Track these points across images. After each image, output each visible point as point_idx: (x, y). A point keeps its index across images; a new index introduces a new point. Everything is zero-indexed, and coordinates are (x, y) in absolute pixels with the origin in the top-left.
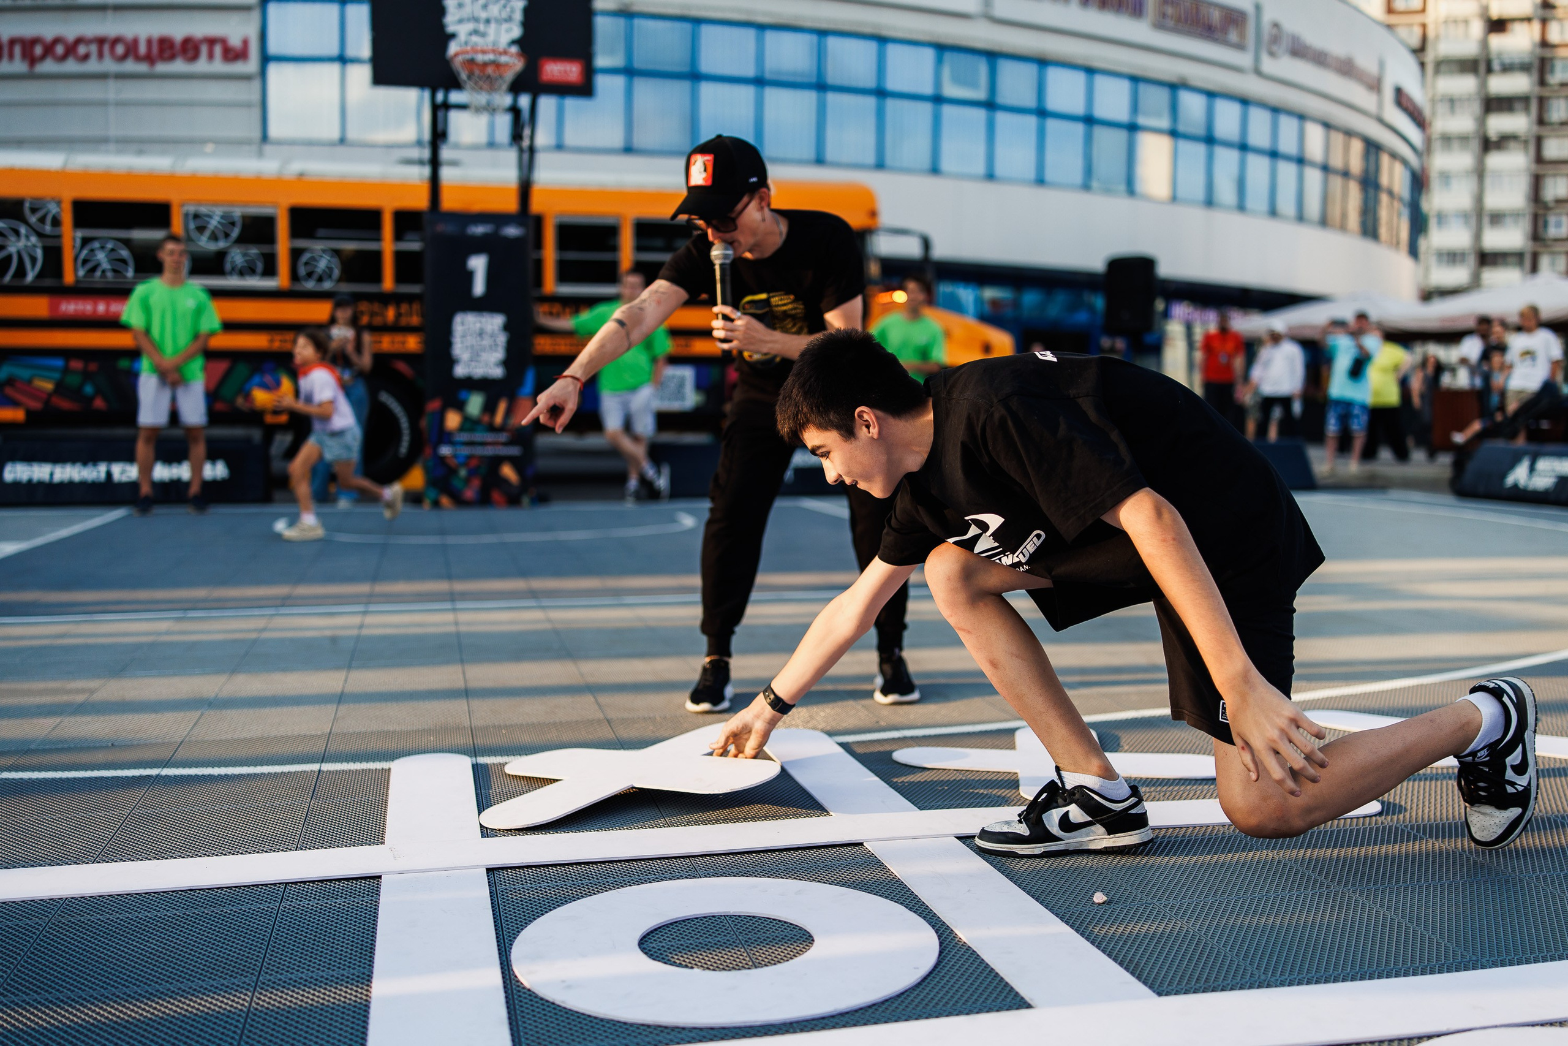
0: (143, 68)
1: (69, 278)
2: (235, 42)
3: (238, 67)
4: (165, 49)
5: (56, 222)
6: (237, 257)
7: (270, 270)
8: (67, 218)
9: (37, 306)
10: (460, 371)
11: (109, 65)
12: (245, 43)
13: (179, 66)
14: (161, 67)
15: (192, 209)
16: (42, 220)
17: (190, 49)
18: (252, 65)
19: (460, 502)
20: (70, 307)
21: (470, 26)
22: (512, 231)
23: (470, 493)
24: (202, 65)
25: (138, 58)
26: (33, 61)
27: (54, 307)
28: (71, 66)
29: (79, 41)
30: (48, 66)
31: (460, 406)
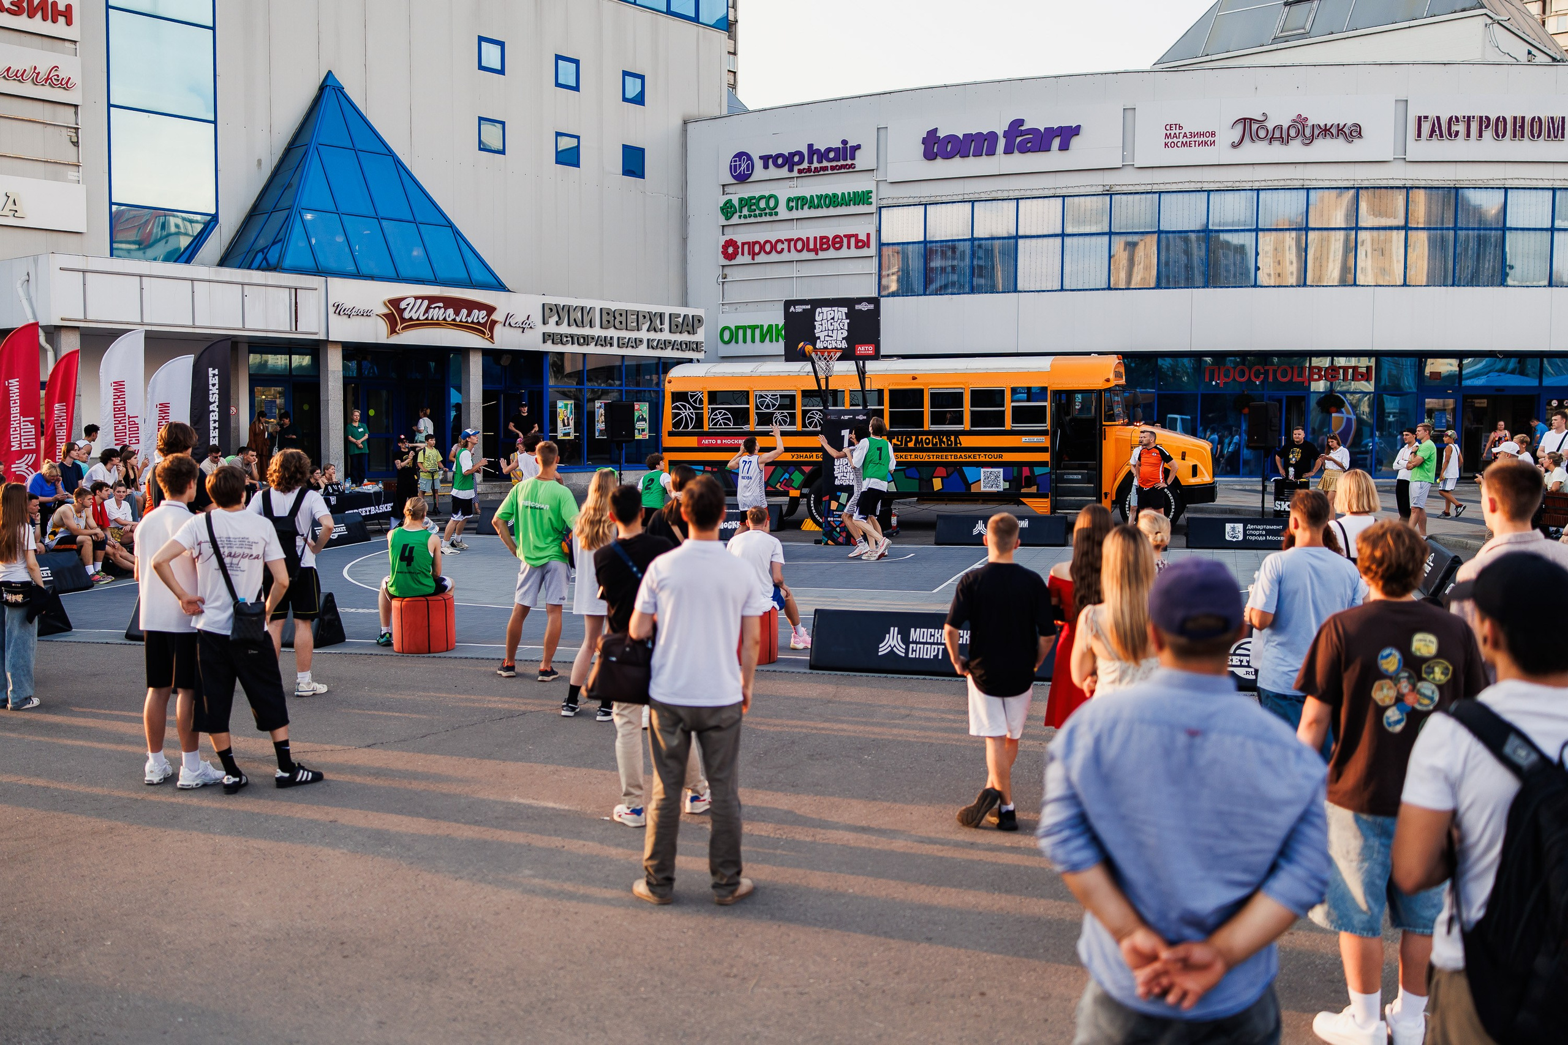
0: (812, 255)
1: (706, 429)
2: (863, 237)
3: (865, 252)
4: (824, 243)
5: (701, 402)
6: (778, 415)
7: (793, 423)
8: (706, 400)
9: (692, 442)
10: (837, 482)
11: (794, 255)
12: (868, 235)
13: (832, 253)
14: (822, 255)
15: (758, 393)
16: (695, 402)
17: (836, 242)
18: (872, 250)
19: (837, 543)
20: (706, 442)
21: (826, 333)
22: (861, 417)
23: (841, 540)
24: (844, 252)
25: (809, 250)
26: (754, 255)
27: (699, 442)
28: (774, 257)
29: (778, 241)
30: (762, 258)
31: (837, 499)
